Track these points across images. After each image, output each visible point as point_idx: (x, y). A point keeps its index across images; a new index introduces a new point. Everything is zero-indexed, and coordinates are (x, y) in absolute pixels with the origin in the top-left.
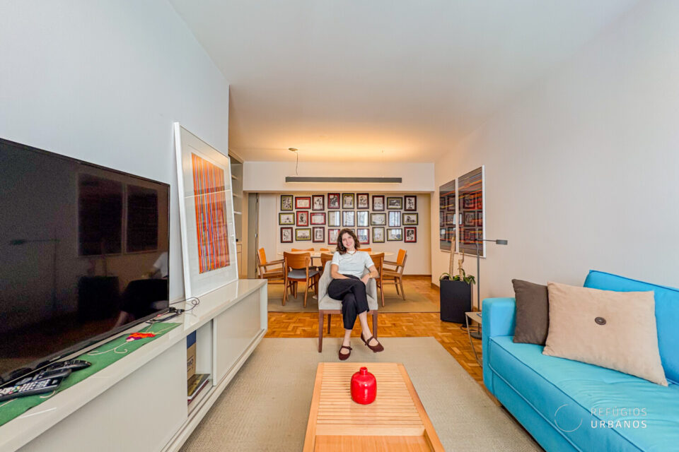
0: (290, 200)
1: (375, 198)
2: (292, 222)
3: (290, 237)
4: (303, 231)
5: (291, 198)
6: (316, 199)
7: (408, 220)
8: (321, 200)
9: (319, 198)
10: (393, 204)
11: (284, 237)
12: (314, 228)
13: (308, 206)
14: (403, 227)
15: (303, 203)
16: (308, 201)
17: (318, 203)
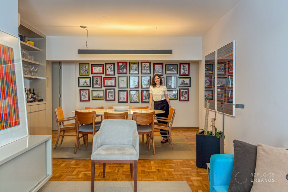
0: (87, 67)
1: (156, 66)
2: (89, 84)
3: (87, 96)
4: (98, 92)
5: (87, 65)
6: (108, 66)
7: (182, 83)
8: (112, 67)
9: (110, 65)
10: (170, 70)
11: (82, 97)
12: (106, 89)
13: (101, 72)
14: (178, 89)
15: (97, 70)
16: (101, 68)
17: (109, 69)
